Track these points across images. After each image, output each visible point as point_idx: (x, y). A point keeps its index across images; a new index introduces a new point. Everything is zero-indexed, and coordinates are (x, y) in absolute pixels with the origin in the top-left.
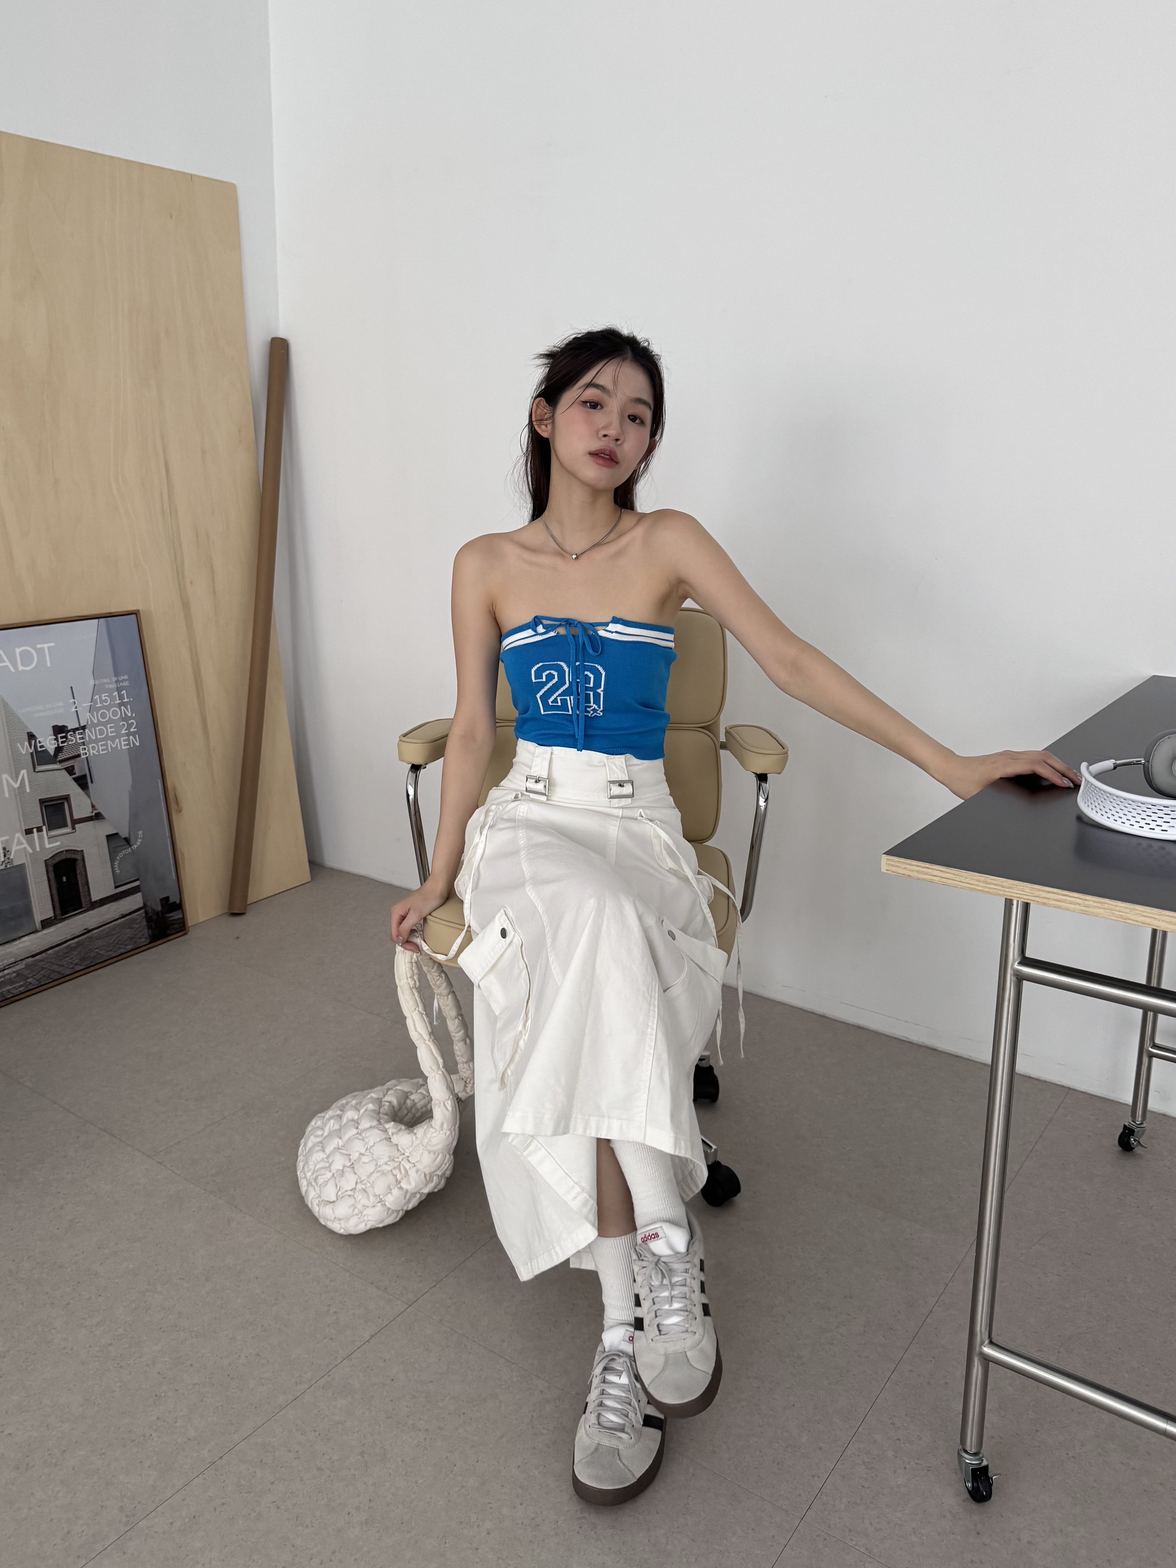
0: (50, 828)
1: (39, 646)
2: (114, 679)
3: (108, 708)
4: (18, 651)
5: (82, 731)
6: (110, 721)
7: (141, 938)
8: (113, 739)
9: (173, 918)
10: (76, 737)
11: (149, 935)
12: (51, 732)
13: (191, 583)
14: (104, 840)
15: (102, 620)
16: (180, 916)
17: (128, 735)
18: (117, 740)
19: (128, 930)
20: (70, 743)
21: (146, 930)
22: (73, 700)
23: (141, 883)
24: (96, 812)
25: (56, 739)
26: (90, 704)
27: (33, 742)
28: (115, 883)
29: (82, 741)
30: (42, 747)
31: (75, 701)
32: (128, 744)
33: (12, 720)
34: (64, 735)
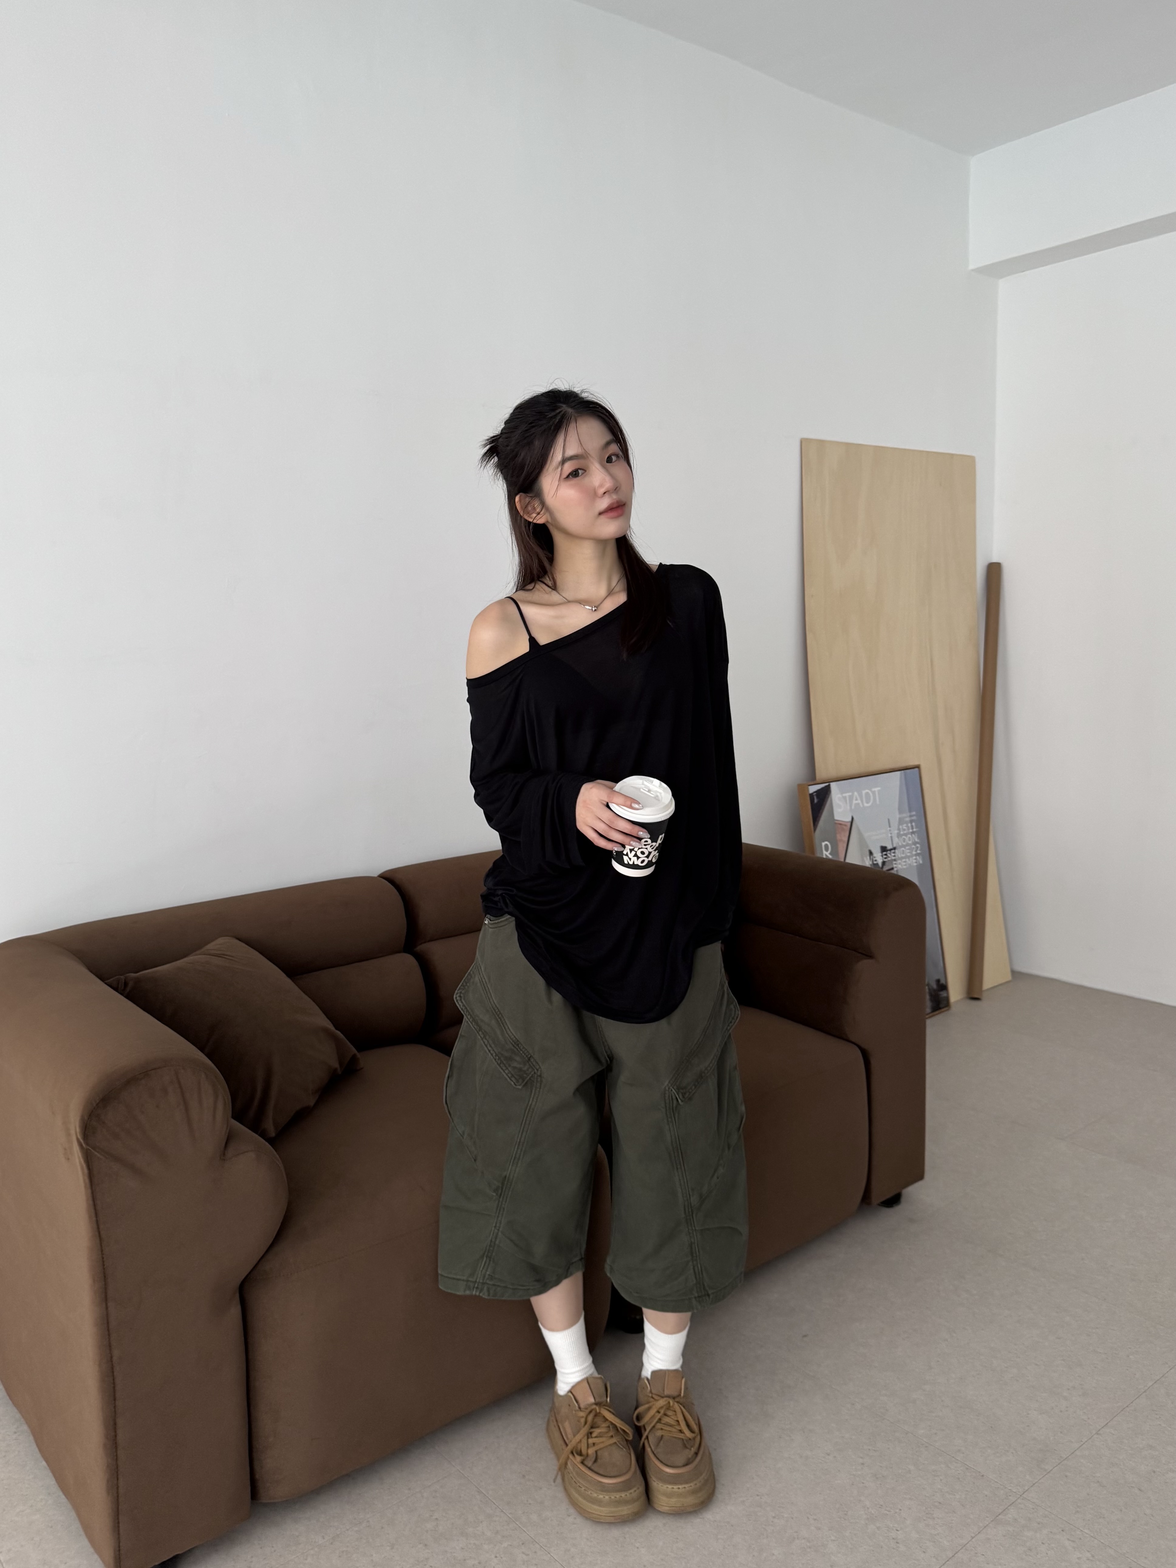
1: (873, 790)
2: (908, 814)
3: (906, 835)
4: (864, 792)
5: (893, 851)
6: (908, 845)
8: (908, 857)
9: (943, 996)
10: (891, 855)
11: (931, 1007)
12: (879, 850)
13: (942, 745)
15: (903, 771)
16: (946, 995)
17: (917, 855)
18: (911, 859)
20: (889, 859)
21: (929, 1003)
22: (889, 829)
25: (882, 856)
26: (898, 831)
27: (871, 857)
29: (894, 858)
30: (876, 861)
31: (891, 829)
32: (916, 862)
33: (862, 841)
34: (885, 853)
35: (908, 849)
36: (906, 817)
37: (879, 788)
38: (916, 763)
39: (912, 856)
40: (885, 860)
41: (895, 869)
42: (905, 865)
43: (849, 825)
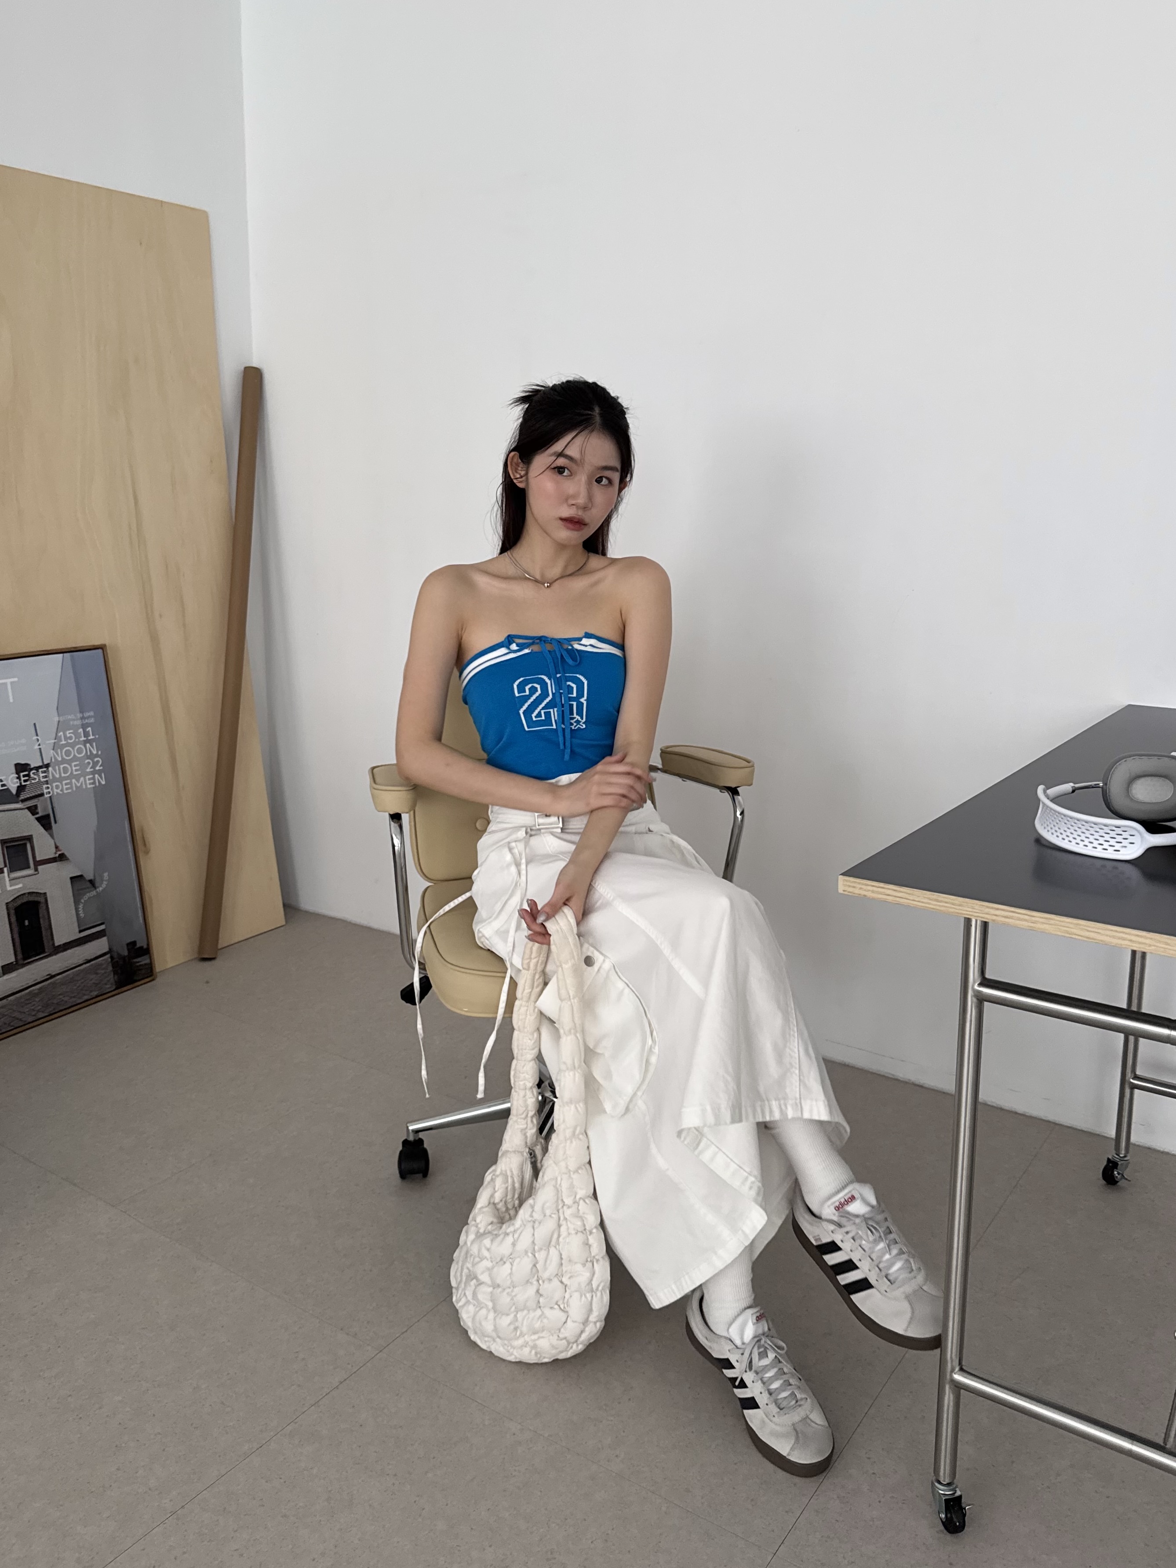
0: (11, 870)
2: (79, 715)
3: (72, 745)
5: (45, 769)
6: (75, 758)
7: (106, 984)
8: (77, 778)
9: (141, 963)
11: (116, 982)
13: (161, 616)
14: (69, 881)
15: (68, 654)
16: (148, 961)
17: (93, 773)
18: (82, 779)
19: (94, 976)
20: (33, 781)
21: (112, 976)
23: (106, 926)
24: (59, 853)
25: (19, 778)
26: (53, 741)
28: (79, 926)
29: (45, 779)
31: (38, 738)
32: (94, 783)
34: (26, 773)
35: (75, 766)
36: (74, 720)
37: (16, 679)
38: (97, 642)
39: (84, 775)
40: (23, 784)
41: (46, 796)
42: (67, 789)
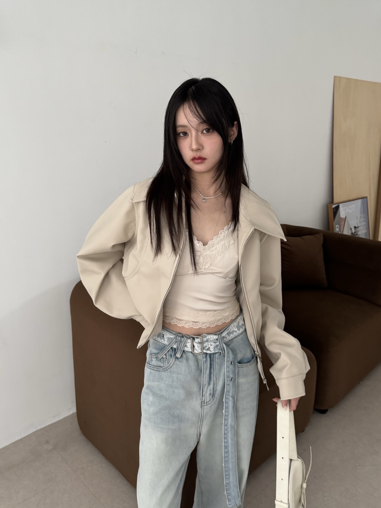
4: (349, 207)
10: (357, 229)
12: (354, 228)
15: (362, 199)
22: (357, 220)
26: (360, 221)
27: (351, 231)
33: (348, 224)
35: (362, 227)
36: (362, 216)
37: (354, 205)
38: (365, 196)
39: (364, 230)
40: (355, 231)
41: (358, 234)
42: (361, 233)
43: (345, 219)
